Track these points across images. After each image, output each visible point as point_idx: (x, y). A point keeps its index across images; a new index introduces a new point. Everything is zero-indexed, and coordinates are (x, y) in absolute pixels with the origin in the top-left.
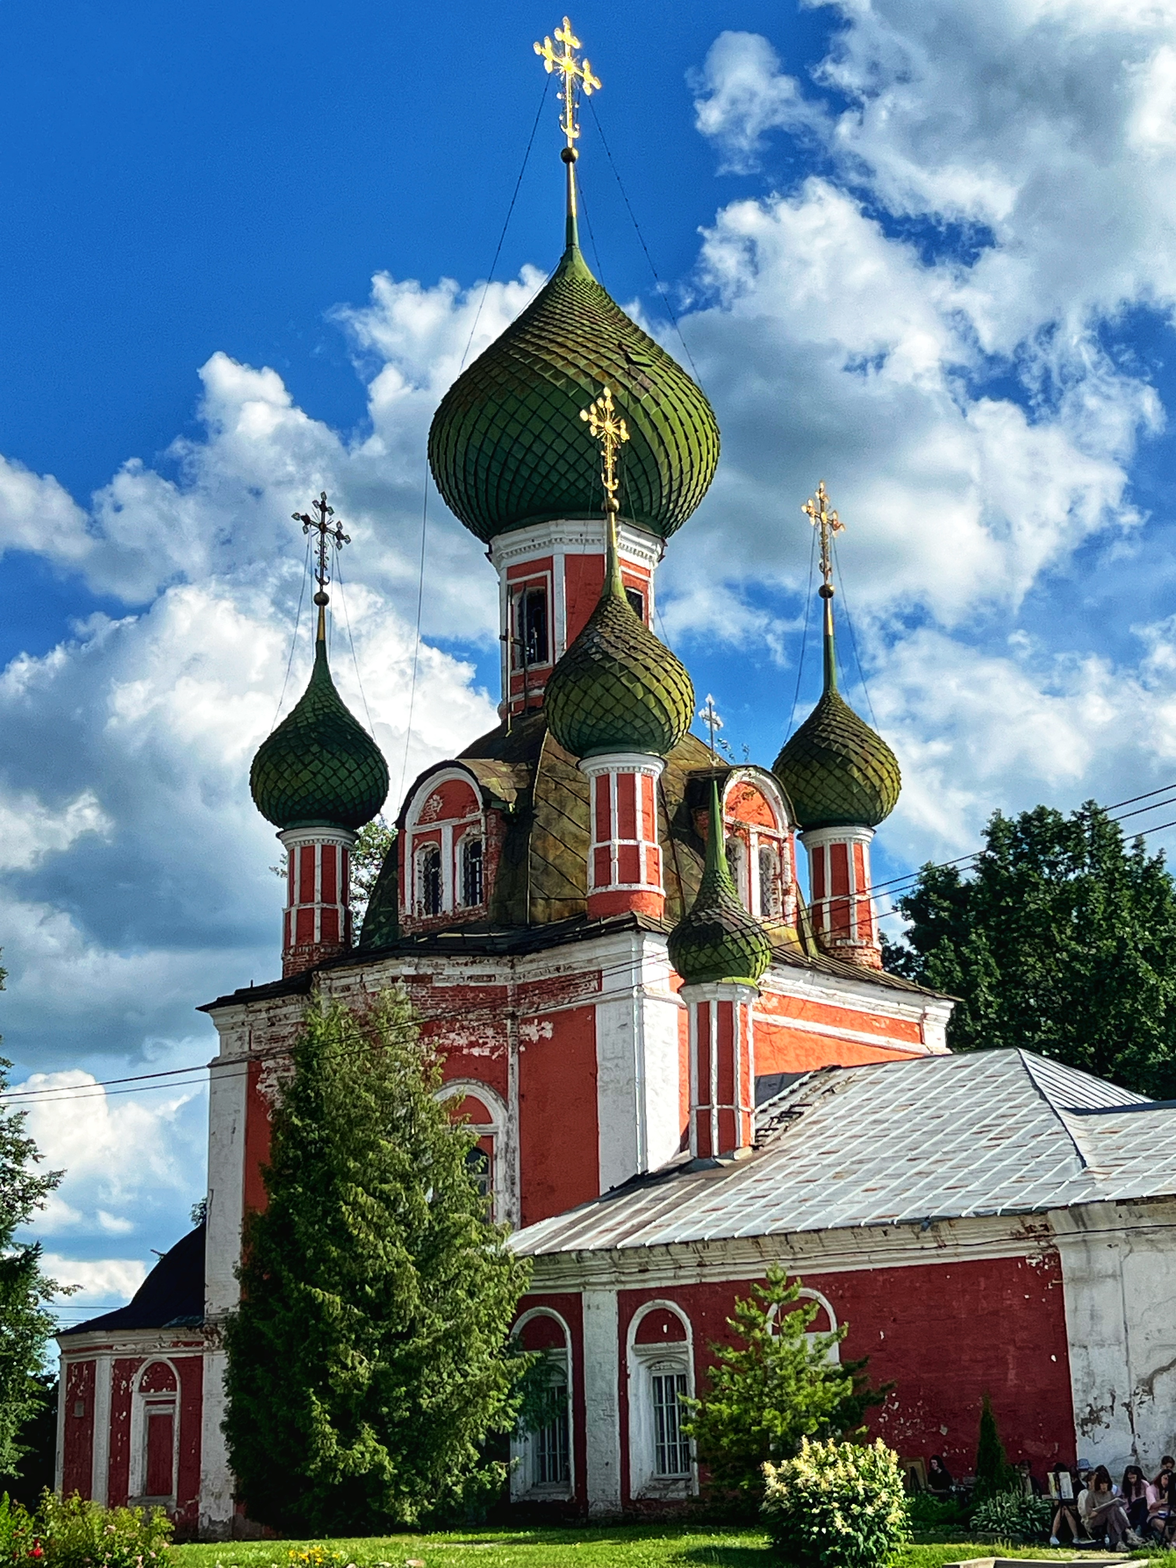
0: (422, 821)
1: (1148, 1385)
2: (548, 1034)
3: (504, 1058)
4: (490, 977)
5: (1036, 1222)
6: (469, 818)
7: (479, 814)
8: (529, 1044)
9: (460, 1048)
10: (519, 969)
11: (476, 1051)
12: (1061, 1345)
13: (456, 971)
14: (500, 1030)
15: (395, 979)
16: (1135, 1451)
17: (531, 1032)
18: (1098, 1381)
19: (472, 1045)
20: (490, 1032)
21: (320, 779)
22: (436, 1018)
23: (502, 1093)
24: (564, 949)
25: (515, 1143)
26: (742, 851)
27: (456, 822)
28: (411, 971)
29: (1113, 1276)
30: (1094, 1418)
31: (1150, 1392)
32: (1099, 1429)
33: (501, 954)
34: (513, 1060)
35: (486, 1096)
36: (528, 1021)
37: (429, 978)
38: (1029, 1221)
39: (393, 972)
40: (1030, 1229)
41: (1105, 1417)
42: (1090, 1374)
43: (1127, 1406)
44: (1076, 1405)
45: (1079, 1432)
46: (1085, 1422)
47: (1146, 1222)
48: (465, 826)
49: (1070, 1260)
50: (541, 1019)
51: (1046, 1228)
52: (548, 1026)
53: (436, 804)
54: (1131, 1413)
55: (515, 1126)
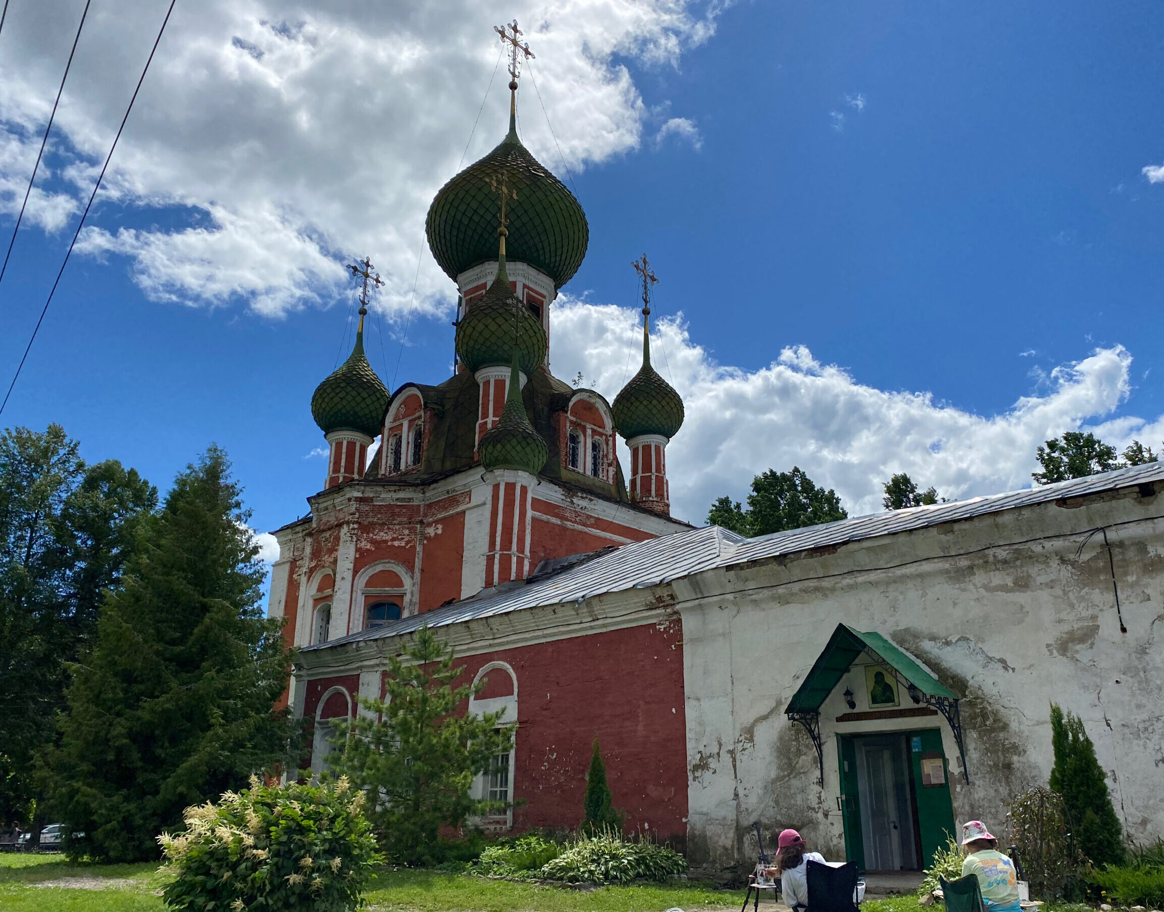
0: (395, 421)
1: (749, 733)
2: (439, 532)
3: (414, 547)
4: (410, 499)
5: (664, 593)
6: (417, 415)
7: (422, 413)
8: (429, 539)
9: (386, 542)
10: (428, 494)
11: (396, 543)
12: (680, 700)
13: (389, 495)
14: (412, 530)
15: (350, 500)
16: (736, 795)
17: (431, 531)
18: (708, 729)
19: (393, 539)
20: (406, 532)
21: (344, 402)
22: (372, 524)
23: (411, 568)
24: (450, 480)
25: (416, 599)
26: (582, 438)
27: (410, 418)
28: (359, 495)
29: (723, 635)
30: (703, 765)
31: (751, 740)
32: (707, 774)
33: (417, 485)
34: (419, 549)
35: (400, 570)
36: (429, 525)
37: (371, 499)
38: (659, 592)
39: (348, 496)
40: (660, 599)
41: (713, 763)
42: (701, 724)
43: (731, 752)
44: (690, 752)
45: (690, 778)
46: (696, 768)
47: (751, 585)
48: (415, 420)
49: (689, 624)
50: (437, 522)
51: (672, 597)
52: (440, 526)
53: (402, 411)
54: (734, 760)
55: (416, 589)
